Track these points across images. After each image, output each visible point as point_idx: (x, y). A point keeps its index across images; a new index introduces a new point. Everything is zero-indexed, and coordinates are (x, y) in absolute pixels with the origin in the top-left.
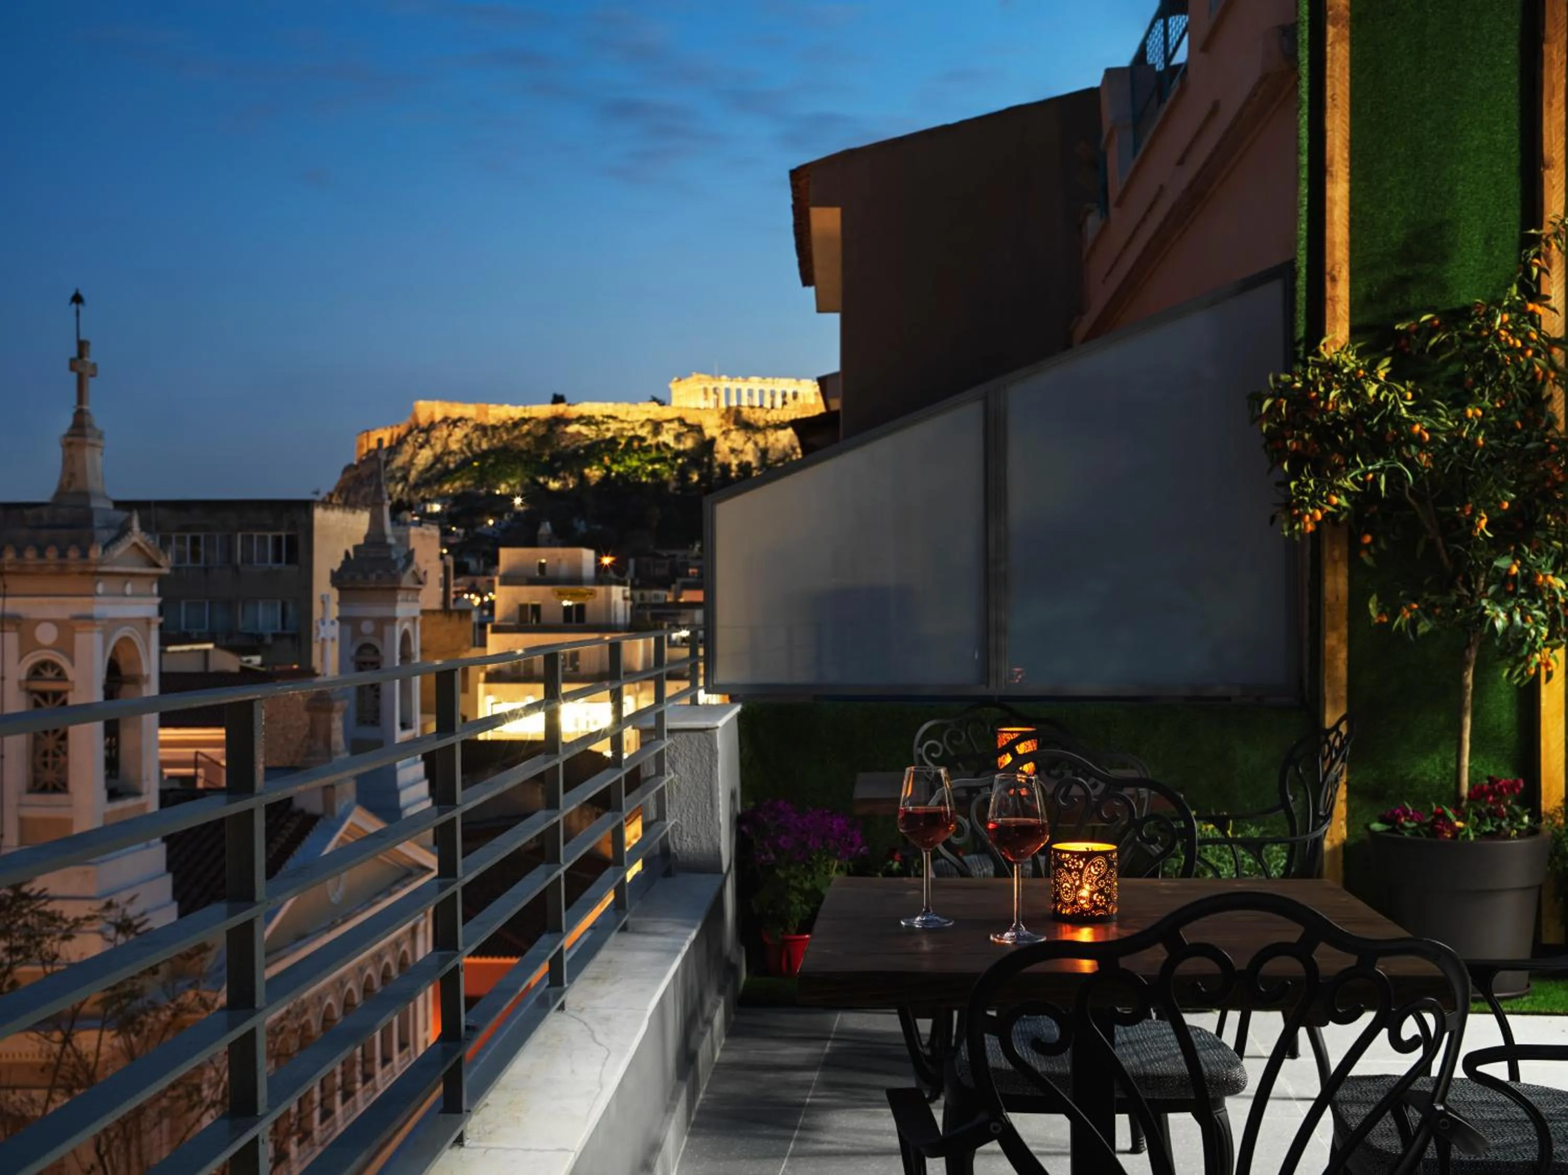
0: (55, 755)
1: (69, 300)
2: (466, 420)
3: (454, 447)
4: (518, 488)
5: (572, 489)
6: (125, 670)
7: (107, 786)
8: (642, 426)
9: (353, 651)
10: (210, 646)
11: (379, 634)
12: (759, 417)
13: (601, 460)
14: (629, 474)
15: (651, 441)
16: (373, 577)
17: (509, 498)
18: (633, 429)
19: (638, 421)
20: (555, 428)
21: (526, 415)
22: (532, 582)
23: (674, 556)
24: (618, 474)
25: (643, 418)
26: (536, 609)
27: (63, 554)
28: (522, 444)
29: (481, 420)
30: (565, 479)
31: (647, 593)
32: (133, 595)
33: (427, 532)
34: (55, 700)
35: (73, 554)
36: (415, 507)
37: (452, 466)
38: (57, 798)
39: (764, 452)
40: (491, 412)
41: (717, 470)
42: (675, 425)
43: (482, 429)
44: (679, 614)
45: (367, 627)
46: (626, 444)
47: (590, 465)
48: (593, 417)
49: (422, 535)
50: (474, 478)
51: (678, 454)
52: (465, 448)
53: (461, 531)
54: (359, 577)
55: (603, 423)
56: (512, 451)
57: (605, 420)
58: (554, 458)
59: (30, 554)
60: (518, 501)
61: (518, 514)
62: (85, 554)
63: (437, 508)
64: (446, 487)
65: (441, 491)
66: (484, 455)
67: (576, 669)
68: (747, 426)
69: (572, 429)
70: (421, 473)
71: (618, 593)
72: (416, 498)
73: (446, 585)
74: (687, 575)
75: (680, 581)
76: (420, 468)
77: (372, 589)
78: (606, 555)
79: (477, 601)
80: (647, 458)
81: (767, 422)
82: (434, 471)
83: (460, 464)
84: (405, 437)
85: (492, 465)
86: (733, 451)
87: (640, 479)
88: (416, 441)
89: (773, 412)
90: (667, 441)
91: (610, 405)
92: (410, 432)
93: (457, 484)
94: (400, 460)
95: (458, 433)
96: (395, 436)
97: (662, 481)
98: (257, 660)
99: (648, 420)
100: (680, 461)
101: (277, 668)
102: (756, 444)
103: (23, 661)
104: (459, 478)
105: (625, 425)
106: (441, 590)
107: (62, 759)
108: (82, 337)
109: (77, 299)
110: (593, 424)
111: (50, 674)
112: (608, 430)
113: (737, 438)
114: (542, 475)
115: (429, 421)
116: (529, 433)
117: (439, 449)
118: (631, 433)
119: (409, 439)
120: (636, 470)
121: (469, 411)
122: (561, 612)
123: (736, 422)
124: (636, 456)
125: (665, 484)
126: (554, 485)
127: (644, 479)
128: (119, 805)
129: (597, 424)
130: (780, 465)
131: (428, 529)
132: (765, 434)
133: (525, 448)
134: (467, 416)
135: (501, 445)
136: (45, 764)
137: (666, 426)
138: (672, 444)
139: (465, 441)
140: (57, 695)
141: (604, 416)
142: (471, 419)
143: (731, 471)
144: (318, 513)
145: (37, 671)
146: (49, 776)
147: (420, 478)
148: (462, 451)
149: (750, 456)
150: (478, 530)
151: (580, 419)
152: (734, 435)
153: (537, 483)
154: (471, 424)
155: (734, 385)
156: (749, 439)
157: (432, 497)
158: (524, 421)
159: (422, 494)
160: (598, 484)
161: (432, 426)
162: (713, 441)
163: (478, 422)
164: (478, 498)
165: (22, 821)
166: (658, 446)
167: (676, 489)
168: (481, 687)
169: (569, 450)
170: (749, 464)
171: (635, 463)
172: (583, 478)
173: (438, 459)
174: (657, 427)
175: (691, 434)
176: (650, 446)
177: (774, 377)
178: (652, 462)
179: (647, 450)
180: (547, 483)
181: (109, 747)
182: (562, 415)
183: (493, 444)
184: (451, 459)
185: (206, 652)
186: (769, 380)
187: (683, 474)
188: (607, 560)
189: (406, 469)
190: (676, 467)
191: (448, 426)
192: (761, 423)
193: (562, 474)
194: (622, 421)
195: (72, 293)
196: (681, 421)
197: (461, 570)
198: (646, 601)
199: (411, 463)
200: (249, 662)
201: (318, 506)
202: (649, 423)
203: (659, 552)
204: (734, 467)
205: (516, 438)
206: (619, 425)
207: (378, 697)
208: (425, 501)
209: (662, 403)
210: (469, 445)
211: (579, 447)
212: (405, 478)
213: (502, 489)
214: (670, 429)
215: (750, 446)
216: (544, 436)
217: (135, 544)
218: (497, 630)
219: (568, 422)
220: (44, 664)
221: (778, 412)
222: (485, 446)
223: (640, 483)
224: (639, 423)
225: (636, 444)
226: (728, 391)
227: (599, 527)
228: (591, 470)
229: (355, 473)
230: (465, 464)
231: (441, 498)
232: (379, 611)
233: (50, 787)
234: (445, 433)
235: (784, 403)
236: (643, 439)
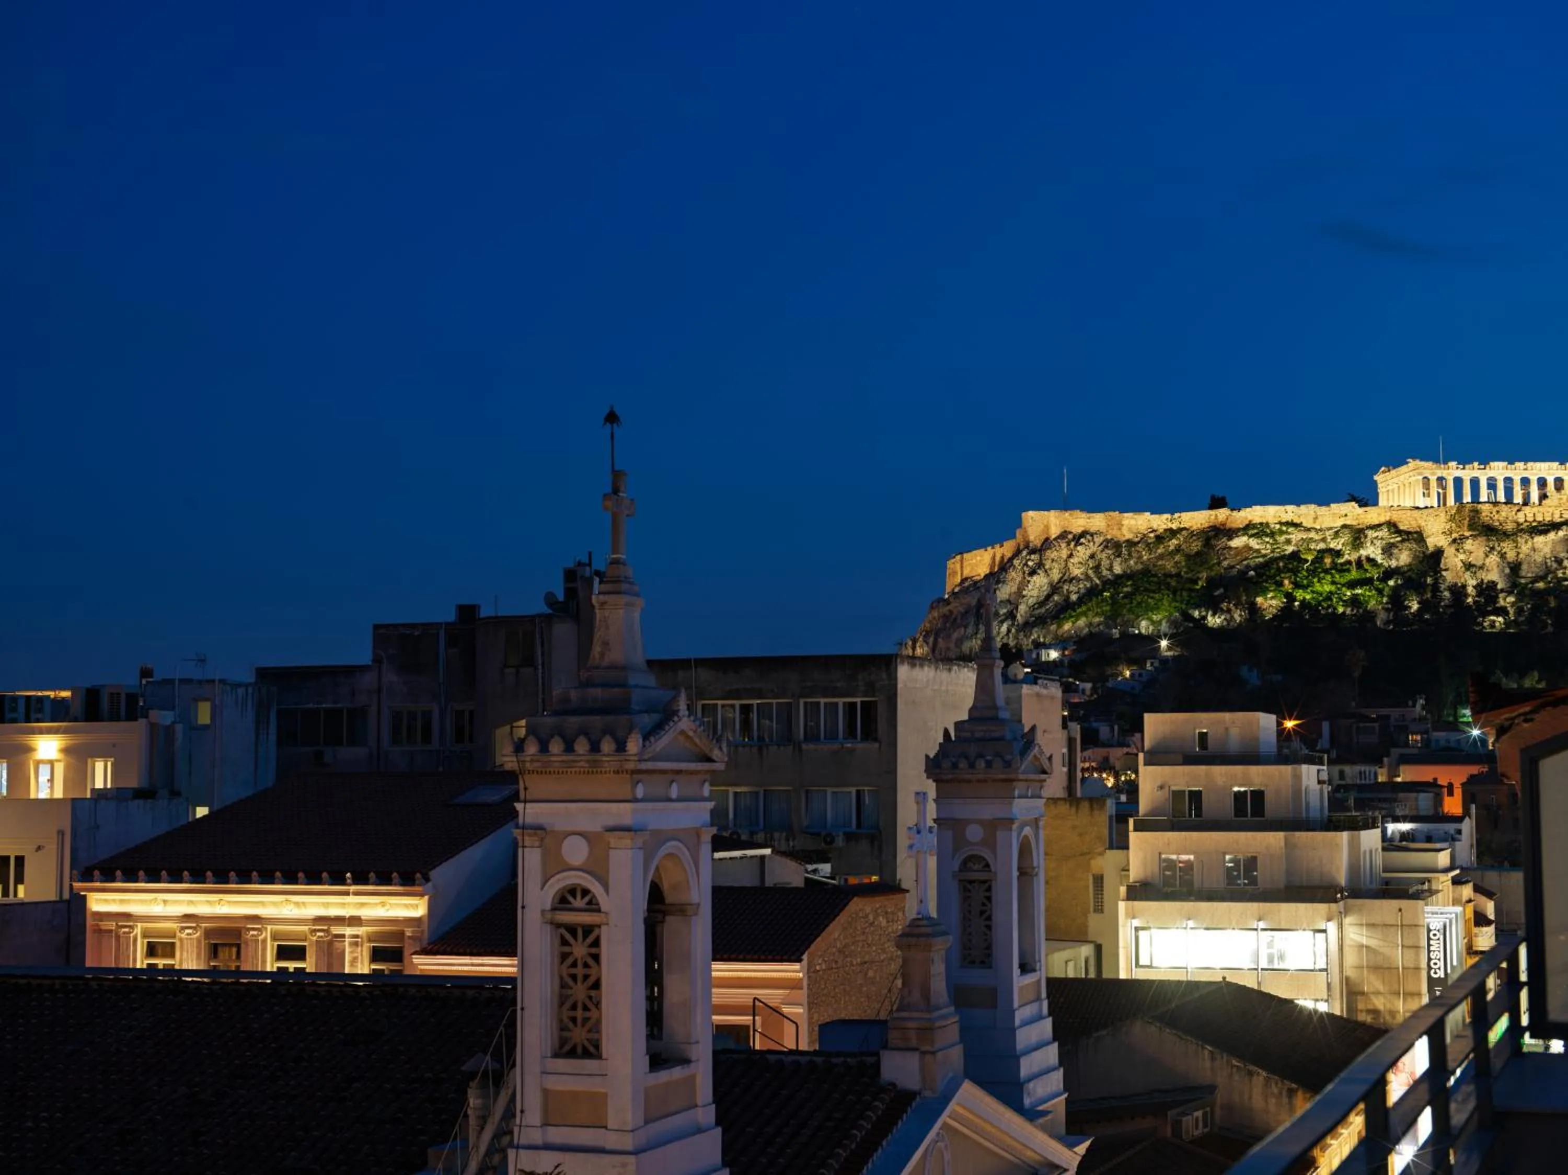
0: (586, 1008)
1: (602, 422)
2: (1092, 535)
3: (1077, 572)
4: (1164, 627)
5: (1240, 624)
6: (670, 898)
7: (648, 1052)
8: (1337, 534)
9: (956, 866)
10: (767, 851)
11: (990, 842)
12: (1506, 516)
13: (1281, 584)
14: (1319, 603)
15: (1350, 556)
16: (981, 764)
17: (1152, 640)
18: (1324, 540)
19: (1331, 528)
20: (1213, 542)
21: (1174, 526)
22: (1190, 760)
23: (1388, 717)
24: (1303, 602)
25: (1339, 523)
26: (1196, 797)
27: (595, 748)
28: (1169, 566)
29: (1113, 534)
30: (1229, 611)
31: (1347, 769)
32: (679, 800)
33: (1044, 692)
34: (585, 937)
35: (607, 746)
36: (1025, 655)
37: (1074, 597)
38: (589, 1065)
39: (1515, 568)
40: (1125, 522)
41: (1447, 594)
42: (1384, 533)
43: (1114, 546)
44: (1395, 800)
45: (974, 833)
46: (1313, 562)
47: (1264, 591)
48: (1267, 525)
49: (1038, 695)
50: (1103, 613)
51: (1389, 573)
52: (1090, 572)
53: (1088, 686)
54: (963, 764)
55: (1281, 532)
56: (1155, 576)
57: (1284, 528)
58: (1212, 583)
59: (556, 746)
60: (1164, 643)
61: (1165, 661)
62: (621, 747)
63: (1054, 655)
64: (1067, 626)
65: (1060, 632)
66: (1118, 580)
67: (1253, 881)
68: (1489, 531)
69: (1238, 542)
70: (1032, 608)
71: (1310, 775)
72: (1027, 643)
73: (1072, 765)
74: (1406, 744)
75: (1396, 752)
76: (1031, 601)
77: (979, 781)
78: (1290, 719)
79: (1110, 783)
80: (1343, 581)
81: (1519, 524)
82: (1050, 605)
83: (1084, 595)
84: (1011, 560)
85: (1128, 596)
86: (1468, 566)
87: (1335, 609)
88: (1026, 564)
89: (1527, 510)
90: (1372, 556)
91: (1290, 508)
92: (1017, 553)
93: (1082, 622)
94: (1004, 592)
95: (1082, 553)
96: (998, 559)
97: (1365, 610)
98: (826, 868)
99: (1345, 526)
100: (1391, 583)
101: (853, 880)
102: (1503, 556)
103: (546, 888)
104: (1085, 614)
105: (1312, 535)
106: (1065, 769)
107: (594, 1013)
108: (617, 468)
109: (612, 418)
110: (1267, 535)
111: (579, 903)
112: (1288, 542)
113: (1475, 549)
114: (1197, 606)
115: (1043, 537)
116: (1178, 550)
117: (1056, 575)
118: (1322, 546)
119: (1016, 562)
120: (1329, 597)
121: (1097, 521)
122: (1230, 802)
123: (1471, 527)
124: (1329, 577)
125: (1370, 616)
126: (1214, 621)
127: (1341, 610)
128: (663, 1076)
129: (1272, 534)
130: (1541, 585)
131: (1046, 687)
132: (1515, 541)
133: (1174, 571)
134: (1092, 530)
135: (1140, 567)
136: (574, 1020)
137: (1371, 534)
138: (1379, 559)
139: (1091, 564)
140: (588, 930)
141: (1281, 523)
142: (1098, 533)
143: (1466, 595)
144: (903, 672)
145: (563, 901)
146: (579, 1035)
147: (1032, 616)
148: (1088, 577)
149: (1494, 574)
150: (1110, 684)
151: (1248, 529)
152: (1469, 545)
153: (1189, 618)
154: (1099, 540)
155: (1467, 474)
156: (1493, 549)
157: (1048, 641)
158: (1173, 533)
159: (1034, 636)
160: (1275, 617)
161: (1047, 544)
162: (1438, 553)
163: (1109, 537)
164: (1110, 640)
165: (546, 1093)
166: (1359, 563)
167: (1388, 622)
168: (1122, 905)
169: (1234, 572)
170: (1493, 584)
171: (1328, 588)
172: (1253, 609)
173: (1055, 588)
174: (1358, 535)
175: (1406, 544)
176: (1349, 562)
177: (1526, 460)
178: (1352, 585)
179: (1343, 569)
180: (1204, 618)
181: (650, 998)
182: (1224, 524)
183: (1129, 567)
184: (1073, 588)
185: (763, 858)
186: (1520, 465)
187: (1397, 601)
188: (1290, 724)
189: (1013, 603)
190: (1387, 591)
191: (1068, 544)
192: (1510, 527)
193: (1224, 606)
194: (1309, 530)
195: (606, 411)
196: (1392, 526)
197: (1090, 739)
198: (1349, 781)
199: (1019, 594)
200: (815, 871)
201: (902, 663)
202: (1346, 531)
203: (1365, 711)
204: (1470, 590)
205: (1161, 557)
206: (1304, 536)
207: (989, 927)
208: (1038, 645)
209: (1363, 503)
210: (1097, 568)
211: (1248, 567)
212: (1011, 616)
213: (1144, 627)
214: (1376, 538)
215: (1494, 559)
216: (1198, 554)
217: (683, 732)
218: (1141, 826)
219: (1232, 533)
220: (572, 891)
221: (1535, 510)
222: (1118, 570)
223: (1334, 614)
224: (1331, 532)
225: (1328, 561)
226: (1458, 482)
227: (1279, 677)
228: (1266, 599)
229: (945, 610)
230: (1092, 593)
231: (1060, 642)
232: (989, 810)
233: (579, 1050)
234: (1064, 553)
235: (1543, 497)
236: (1338, 554)
